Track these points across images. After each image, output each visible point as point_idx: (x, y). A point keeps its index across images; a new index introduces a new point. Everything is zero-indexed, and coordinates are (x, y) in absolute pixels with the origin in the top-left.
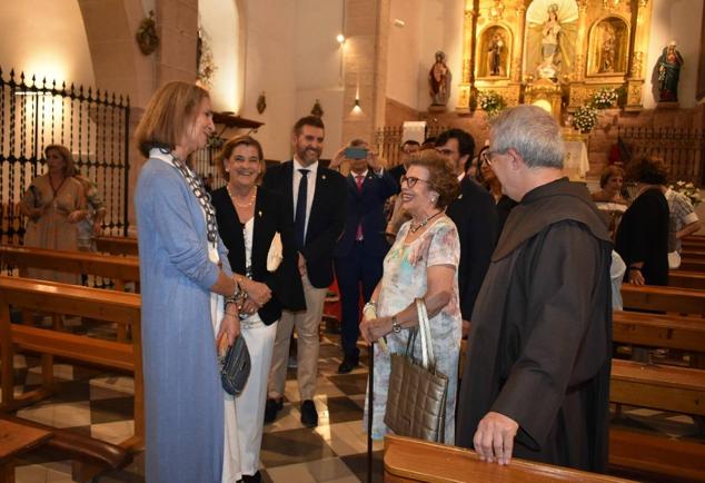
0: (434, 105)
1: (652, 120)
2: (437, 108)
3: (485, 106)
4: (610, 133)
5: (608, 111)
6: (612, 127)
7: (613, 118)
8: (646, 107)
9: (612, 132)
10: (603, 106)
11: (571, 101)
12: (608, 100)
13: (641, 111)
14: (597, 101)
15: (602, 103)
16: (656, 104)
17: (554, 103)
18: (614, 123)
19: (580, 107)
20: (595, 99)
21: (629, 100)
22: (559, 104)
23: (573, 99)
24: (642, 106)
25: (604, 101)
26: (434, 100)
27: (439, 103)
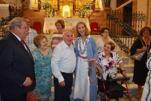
0: (23, 6)
1: (103, 14)
3: (44, 7)
5: (89, 10)
6: (91, 16)
7: (91, 13)
8: (101, 10)
9: (91, 18)
10: (88, 9)
11: (76, 6)
12: (89, 6)
13: (100, 11)
14: (85, 7)
15: (87, 7)
16: (103, 9)
17: (71, 6)
18: (91, 15)
19: (80, 8)
20: (84, 6)
21: (96, 6)
22: (72, 7)
23: (77, 5)
24: (100, 9)
25: (88, 7)
26: (23, 4)
27: (25, 5)
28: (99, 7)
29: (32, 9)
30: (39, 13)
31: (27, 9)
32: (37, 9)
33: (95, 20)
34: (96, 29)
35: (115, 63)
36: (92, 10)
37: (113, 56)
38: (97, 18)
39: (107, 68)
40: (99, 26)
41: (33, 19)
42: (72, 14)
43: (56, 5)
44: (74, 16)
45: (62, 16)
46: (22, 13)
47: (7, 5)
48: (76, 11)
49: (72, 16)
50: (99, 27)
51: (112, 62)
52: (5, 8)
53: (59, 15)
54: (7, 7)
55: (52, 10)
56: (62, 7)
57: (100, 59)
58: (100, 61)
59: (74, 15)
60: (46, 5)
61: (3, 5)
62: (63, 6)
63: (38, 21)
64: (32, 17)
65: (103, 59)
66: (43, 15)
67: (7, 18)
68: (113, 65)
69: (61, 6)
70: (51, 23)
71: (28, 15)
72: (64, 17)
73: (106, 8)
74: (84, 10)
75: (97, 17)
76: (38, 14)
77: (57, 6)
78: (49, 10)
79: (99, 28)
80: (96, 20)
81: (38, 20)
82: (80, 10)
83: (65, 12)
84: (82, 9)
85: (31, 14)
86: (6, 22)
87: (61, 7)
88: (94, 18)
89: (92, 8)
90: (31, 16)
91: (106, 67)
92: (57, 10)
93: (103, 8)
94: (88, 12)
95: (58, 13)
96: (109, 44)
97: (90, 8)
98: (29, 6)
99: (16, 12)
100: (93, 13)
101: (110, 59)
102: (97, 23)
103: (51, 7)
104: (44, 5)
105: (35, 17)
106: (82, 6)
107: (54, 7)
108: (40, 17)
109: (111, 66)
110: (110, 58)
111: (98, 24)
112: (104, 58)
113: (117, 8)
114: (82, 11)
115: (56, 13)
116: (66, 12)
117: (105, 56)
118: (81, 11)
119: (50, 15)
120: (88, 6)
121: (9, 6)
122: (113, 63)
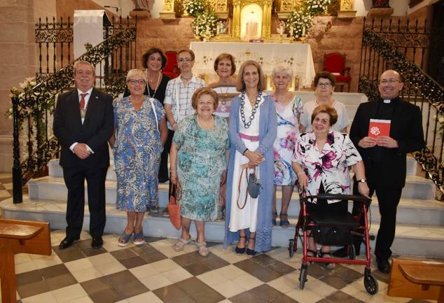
0: (137, 10)
2: (140, 14)
3: (192, 10)
4: (323, 42)
5: (320, 18)
6: (325, 36)
7: (326, 26)
8: (357, 15)
9: (325, 41)
10: (316, 12)
11: (282, 6)
12: (321, 6)
13: (354, 18)
14: (309, 7)
15: (315, 9)
16: (367, 12)
17: (265, 7)
18: (326, 31)
19: (293, 12)
20: (306, 5)
21: (341, 5)
22: (270, 8)
23: (285, 4)
24: (356, 12)
25: (317, 6)
26: (137, 5)
27: (142, 8)
28: (352, 7)
29: (158, 16)
30: (176, 28)
31: (145, 18)
32: (173, 17)
33: (337, 48)
34: (338, 74)
35: (337, 158)
36: (331, 17)
37: (335, 140)
38: (342, 42)
39: (320, 169)
40: (347, 65)
41: (161, 43)
42: (267, 28)
43: (223, 5)
44: (274, 35)
45: (238, 34)
46: (134, 32)
47: (100, 13)
48: (280, 20)
49: (267, 36)
50: (349, 69)
51: (331, 155)
52: (95, 21)
53: (231, 33)
54: (99, 17)
55: (212, 18)
56: (241, 9)
57: (303, 148)
58: (304, 152)
59: (274, 31)
60: (197, 6)
61: (91, 13)
62: (242, 6)
63: (173, 50)
64: (158, 40)
65: (309, 149)
66: (186, 34)
67: (100, 46)
68: (333, 162)
69: (238, 7)
70: (205, 57)
71: (148, 33)
72: (245, 37)
73: (376, 9)
74: (305, 16)
75: (345, 36)
76: (174, 31)
77: (225, 7)
78: (203, 18)
79: (347, 71)
80: (340, 47)
81: (174, 48)
82: (293, 16)
83: (247, 24)
84: (300, 14)
85: (156, 32)
86: (97, 55)
87: (236, 10)
88: (335, 40)
89: (329, 11)
90: (156, 37)
91: (317, 166)
92: (225, 18)
93: (366, 10)
94: (318, 22)
95: (229, 26)
96: (323, 111)
97: (323, 10)
98: (152, 8)
99: (120, 31)
100: (332, 27)
101: (327, 147)
102: (345, 55)
103: (209, 9)
104: (192, 6)
105: (166, 38)
106: (300, 4)
107: (219, 11)
108: (178, 40)
109: (327, 163)
110: (327, 145)
111: (347, 57)
112: (312, 145)
113: (410, 7)
114: (299, 20)
115: (224, 28)
116: (250, 24)
117: (315, 141)
118: (296, 20)
119: (205, 36)
120: (316, 4)
121: (105, 16)
122: (334, 157)
